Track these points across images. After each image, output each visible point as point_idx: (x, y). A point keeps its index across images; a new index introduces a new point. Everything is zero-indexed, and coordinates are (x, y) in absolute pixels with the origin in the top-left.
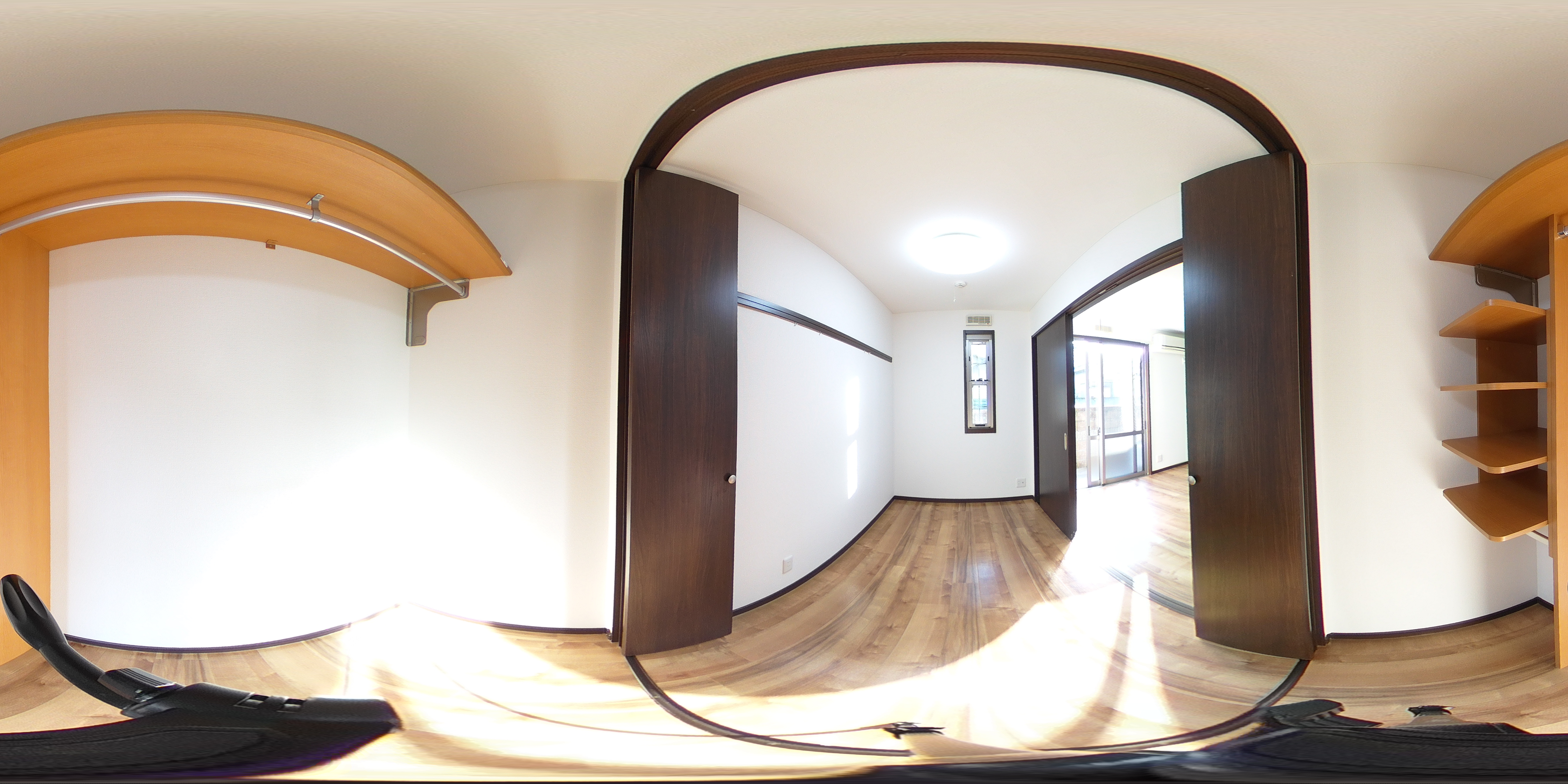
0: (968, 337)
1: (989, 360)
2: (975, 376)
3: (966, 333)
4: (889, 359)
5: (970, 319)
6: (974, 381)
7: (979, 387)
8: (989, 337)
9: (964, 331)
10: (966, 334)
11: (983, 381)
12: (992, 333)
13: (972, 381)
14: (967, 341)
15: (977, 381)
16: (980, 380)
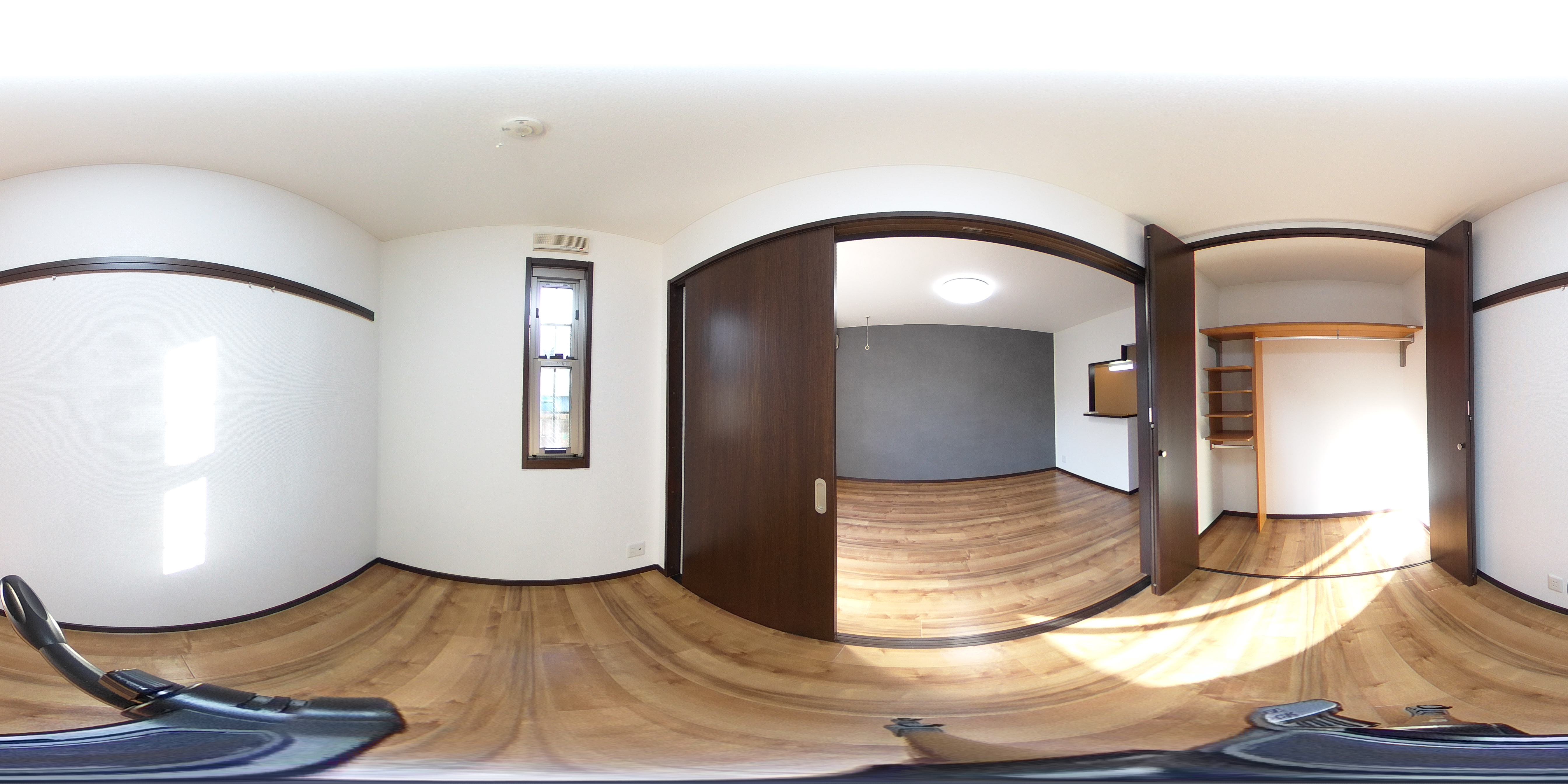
0: (537, 272)
1: (577, 318)
2: (546, 348)
3: (532, 263)
4: (368, 315)
5: (541, 238)
6: (545, 357)
7: (555, 371)
8: (579, 275)
9: (527, 258)
10: (532, 265)
11: (565, 358)
12: (587, 268)
13: (540, 357)
14: (534, 280)
15: (551, 357)
16: (559, 357)
